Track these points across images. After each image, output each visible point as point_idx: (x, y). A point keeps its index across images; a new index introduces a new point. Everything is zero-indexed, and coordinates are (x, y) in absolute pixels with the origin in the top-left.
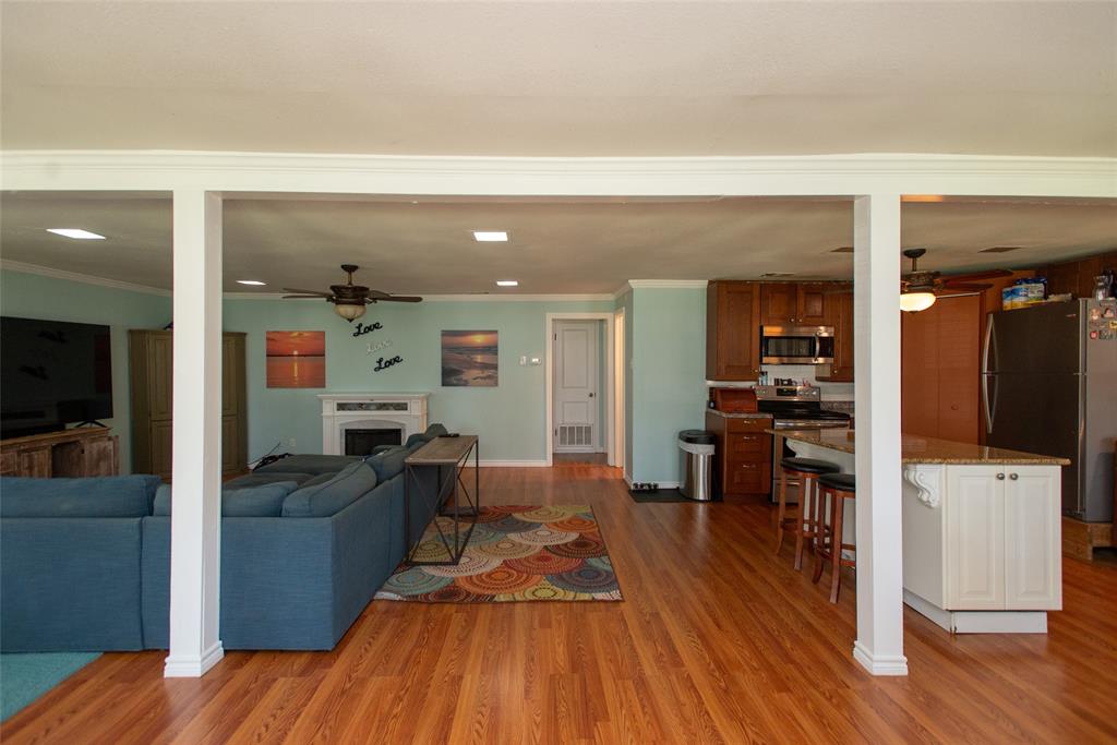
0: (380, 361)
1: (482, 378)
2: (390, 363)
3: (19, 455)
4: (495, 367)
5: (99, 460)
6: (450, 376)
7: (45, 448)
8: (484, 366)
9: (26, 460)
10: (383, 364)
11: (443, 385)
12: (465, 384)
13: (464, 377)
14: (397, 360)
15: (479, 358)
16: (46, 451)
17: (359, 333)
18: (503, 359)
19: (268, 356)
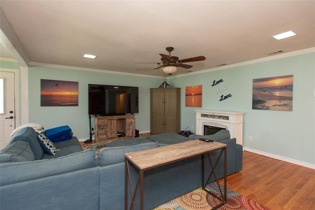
0: (222, 97)
1: (279, 105)
2: (226, 97)
3: (108, 121)
4: (291, 99)
5: (130, 124)
6: (257, 104)
7: (115, 119)
8: (281, 98)
9: (110, 122)
10: (223, 98)
11: (253, 108)
12: (267, 108)
13: (267, 104)
14: (229, 96)
15: (277, 94)
16: (116, 121)
17: (214, 85)
18: (296, 94)
19: (186, 95)
